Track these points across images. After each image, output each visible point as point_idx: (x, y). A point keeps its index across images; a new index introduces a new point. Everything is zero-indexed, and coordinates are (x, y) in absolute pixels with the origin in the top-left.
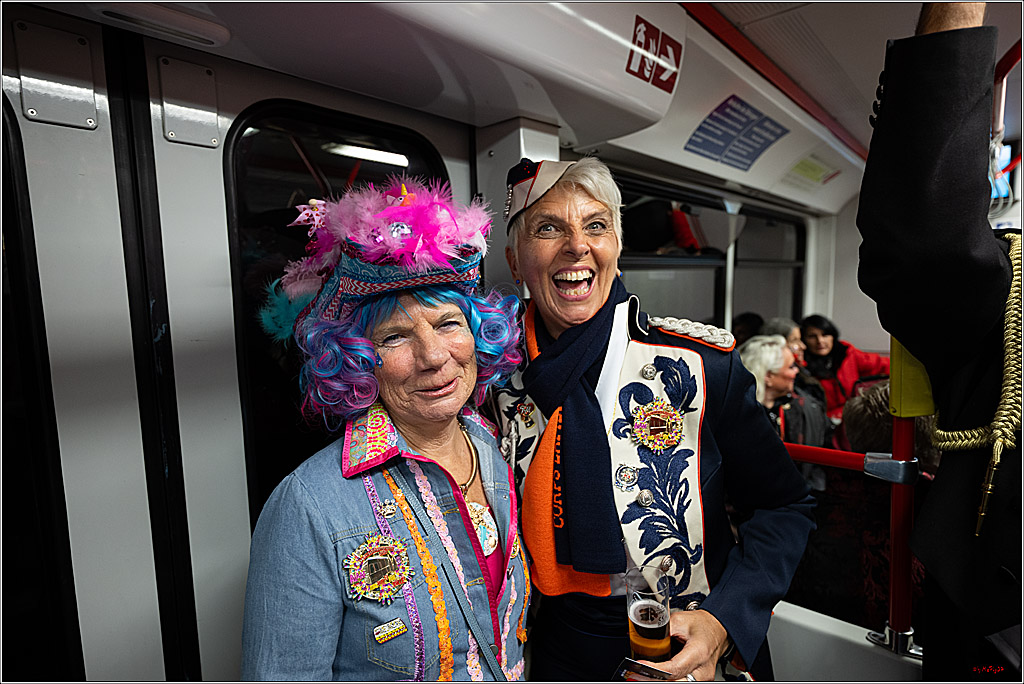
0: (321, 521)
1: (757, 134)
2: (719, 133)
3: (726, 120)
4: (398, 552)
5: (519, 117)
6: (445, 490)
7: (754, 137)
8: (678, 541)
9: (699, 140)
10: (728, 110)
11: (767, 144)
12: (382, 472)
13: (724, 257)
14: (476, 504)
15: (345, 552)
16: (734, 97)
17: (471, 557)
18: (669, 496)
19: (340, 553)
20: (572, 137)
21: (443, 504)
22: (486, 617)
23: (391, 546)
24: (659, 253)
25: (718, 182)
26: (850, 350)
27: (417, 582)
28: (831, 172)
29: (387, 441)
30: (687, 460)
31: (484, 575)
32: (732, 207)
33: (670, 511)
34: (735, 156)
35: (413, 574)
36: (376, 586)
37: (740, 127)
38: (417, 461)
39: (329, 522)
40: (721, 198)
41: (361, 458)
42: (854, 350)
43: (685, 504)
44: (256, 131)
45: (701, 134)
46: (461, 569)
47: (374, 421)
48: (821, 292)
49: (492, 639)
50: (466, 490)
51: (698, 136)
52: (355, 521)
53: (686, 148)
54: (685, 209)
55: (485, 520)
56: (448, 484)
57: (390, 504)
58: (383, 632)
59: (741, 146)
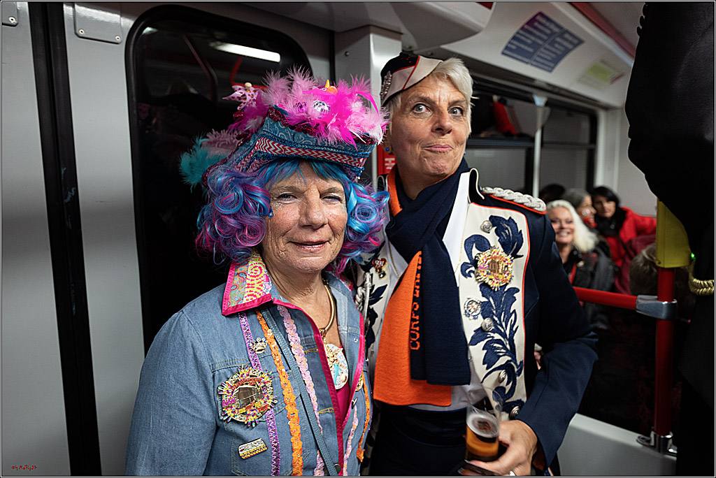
0: (203, 353)
1: (559, 44)
2: (529, 41)
3: (535, 32)
4: (265, 383)
5: (369, 26)
6: (308, 333)
7: (557, 45)
8: (510, 358)
9: (514, 47)
10: (536, 24)
11: (567, 51)
12: (256, 314)
13: (533, 140)
14: (332, 345)
15: (220, 380)
16: (541, 14)
17: (325, 391)
18: (504, 324)
19: (216, 381)
20: (412, 42)
21: (306, 344)
22: (333, 440)
23: (259, 377)
24: (483, 135)
25: (528, 81)
26: (630, 214)
27: (279, 409)
28: (617, 74)
29: (262, 288)
30: (515, 295)
31: (334, 406)
32: (540, 101)
33: (504, 335)
34: (541, 60)
35: (276, 402)
36: (243, 410)
37: (545, 37)
38: (287, 308)
39: (210, 354)
40: (531, 93)
41: (239, 301)
42: (633, 215)
43: (514, 329)
44: (155, 30)
45: (515, 42)
46: (316, 399)
47: (253, 271)
48: (609, 167)
49: (336, 459)
50: (325, 333)
51: (512, 44)
52: (231, 355)
53: (503, 53)
54: (502, 102)
55: (339, 359)
56: (311, 327)
57: (261, 342)
58: (246, 450)
59: (547, 52)
